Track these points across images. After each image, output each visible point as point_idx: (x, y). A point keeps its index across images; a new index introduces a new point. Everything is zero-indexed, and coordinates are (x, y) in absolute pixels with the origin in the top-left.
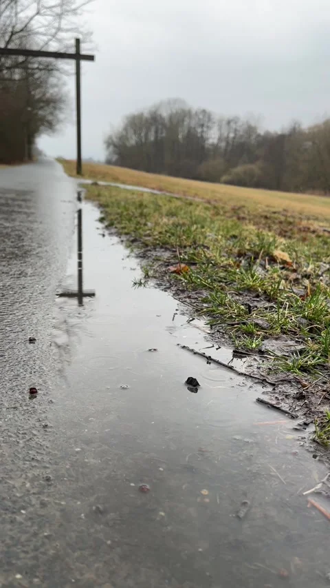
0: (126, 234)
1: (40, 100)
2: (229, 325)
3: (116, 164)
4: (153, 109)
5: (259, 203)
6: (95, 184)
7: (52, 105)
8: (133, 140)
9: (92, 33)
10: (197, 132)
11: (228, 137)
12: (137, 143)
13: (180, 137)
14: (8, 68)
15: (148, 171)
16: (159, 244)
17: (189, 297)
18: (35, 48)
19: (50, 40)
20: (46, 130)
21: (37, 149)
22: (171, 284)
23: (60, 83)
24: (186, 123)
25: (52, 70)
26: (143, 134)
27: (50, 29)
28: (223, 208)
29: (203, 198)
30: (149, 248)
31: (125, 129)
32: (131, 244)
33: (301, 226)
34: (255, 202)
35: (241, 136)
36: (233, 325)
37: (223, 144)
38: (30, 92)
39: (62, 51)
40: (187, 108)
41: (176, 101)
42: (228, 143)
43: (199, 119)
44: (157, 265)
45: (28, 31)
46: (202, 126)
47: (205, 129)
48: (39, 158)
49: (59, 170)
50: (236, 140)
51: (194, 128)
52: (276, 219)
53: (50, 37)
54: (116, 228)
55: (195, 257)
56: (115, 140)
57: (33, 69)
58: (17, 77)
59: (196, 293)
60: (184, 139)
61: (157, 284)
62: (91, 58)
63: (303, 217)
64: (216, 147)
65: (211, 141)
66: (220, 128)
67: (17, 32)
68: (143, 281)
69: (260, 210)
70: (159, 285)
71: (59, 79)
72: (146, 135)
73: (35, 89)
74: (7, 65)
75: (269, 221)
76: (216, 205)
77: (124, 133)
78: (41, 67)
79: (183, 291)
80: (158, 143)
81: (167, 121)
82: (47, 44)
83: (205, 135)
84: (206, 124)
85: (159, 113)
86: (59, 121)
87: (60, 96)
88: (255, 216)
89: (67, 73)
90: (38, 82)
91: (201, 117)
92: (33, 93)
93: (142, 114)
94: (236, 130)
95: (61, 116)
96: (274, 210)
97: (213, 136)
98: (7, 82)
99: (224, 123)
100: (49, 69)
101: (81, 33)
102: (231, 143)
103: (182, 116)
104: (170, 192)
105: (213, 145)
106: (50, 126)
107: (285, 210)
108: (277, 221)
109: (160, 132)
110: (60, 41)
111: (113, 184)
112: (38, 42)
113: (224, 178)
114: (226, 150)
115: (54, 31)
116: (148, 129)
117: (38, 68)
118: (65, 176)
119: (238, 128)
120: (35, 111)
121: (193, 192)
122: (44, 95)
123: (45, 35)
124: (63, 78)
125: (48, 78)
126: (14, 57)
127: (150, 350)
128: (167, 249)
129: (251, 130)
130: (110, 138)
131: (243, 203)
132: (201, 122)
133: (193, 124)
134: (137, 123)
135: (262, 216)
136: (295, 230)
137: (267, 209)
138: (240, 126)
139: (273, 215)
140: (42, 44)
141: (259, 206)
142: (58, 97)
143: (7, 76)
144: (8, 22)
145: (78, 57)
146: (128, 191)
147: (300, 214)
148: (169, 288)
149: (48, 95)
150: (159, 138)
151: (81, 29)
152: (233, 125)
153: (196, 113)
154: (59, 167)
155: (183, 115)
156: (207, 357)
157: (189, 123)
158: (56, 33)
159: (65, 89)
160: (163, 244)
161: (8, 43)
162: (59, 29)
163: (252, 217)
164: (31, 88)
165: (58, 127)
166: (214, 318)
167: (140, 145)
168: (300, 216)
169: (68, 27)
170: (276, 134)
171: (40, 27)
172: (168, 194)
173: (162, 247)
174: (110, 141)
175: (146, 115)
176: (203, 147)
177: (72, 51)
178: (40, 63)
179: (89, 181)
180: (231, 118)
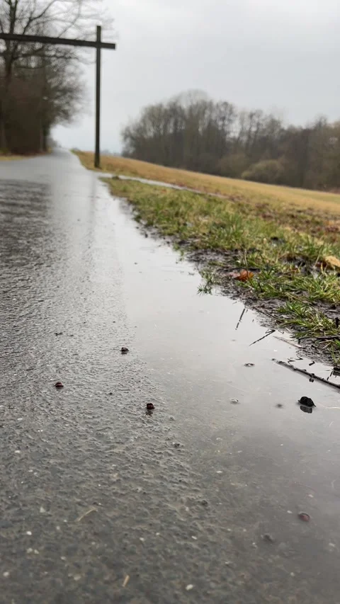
0: (170, 235)
1: (56, 89)
2: (318, 339)
3: (133, 156)
4: (173, 101)
5: (283, 201)
6: (116, 178)
7: (69, 94)
8: (151, 133)
9: (112, 20)
10: (218, 125)
11: (250, 131)
12: (155, 135)
13: (200, 130)
14: (25, 56)
15: (166, 165)
16: (209, 247)
17: (263, 307)
18: (53, 35)
19: (70, 27)
20: (62, 120)
21: (51, 140)
22: (238, 292)
23: (78, 71)
24: (206, 116)
25: (70, 58)
26: (161, 127)
27: (69, 16)
28: (247, 206)
29: (225, 195)
30: (200, 251)
31: (144, 120)
32: (178, 245)
33: (329, 227)
34: (278, 200)
35: (264, 131)
36: (323, 340)
37: (245, 139)
38: (46, 81)
39: (81, 39)
40: (208, 100)
41: (196, 92)
42: (249, 137)
43: (220, 111)
44: (215, 270)
45: (47, 17)
46: (223, 119)
47: (226, 122)
48: (55, 149)
49: (75, 162)
50: (258, 134)
51: (216, 121)
52: (303, 218)
53: (69, 24)
54: (156, 227)
55: (254, 263)
56: (132, 132)
57: (50, 56)
58: (33, 65)
59: (269, 303)
60: (204, 131)
61: (224, 291)
62: (112, 46)
63: (329, 217)
64: (237, 142)
65: (232, 135)
66: (242, 121)
67: (35, 18)
68: (208, 288)
69: (284, 208)
70: (227, 293)
71: (77, 67)
72: (165, 127)
73: (52, 77)
74: (23, 52)
75: (296, 221)
76: (241, 202)
77: (142, 125)
78: (58, 55)
79: (255, 300)
80: (177, 136)
81: (187, 113)
82: (65, 31)
83: (226, 128)
84: (227, 117)
85: (178, 104)
86: (75, 111)
87: (77, 85)
88: (281, 215)
89: (86, 62)
90: (55, 70)
91: (222, 109)
92: (49, 81)
93: (161, 106)
94: (258, 124)
95: (78, 106)
96: (299, 209)
97: (234, 130)
98: (23, 69)
99: (246, 116)
100: (66, 57)
101: (101, 19)
102: (252, 137)
103: (202, 108)
104: (191, 188)
105: (234, 139)
106: (66, 116)
107: (310, 209)
108: (304, 221)
109: (179, 124)
110: (79, 27)
111: (134, 179)
112: (55, 29)
113: (245, 174)
114: (247, 144)
115: (73, 18)
116: (167, 122)
117: (55, 56)
118: (82, 168)
119: (261, 122)
120: (51, 101)
121: (215, 188)
122: (61, 84)
123: (64, 21)
124: (82, 67)
125: (65, 65)
126: (31, 43)
127: (247, 365)
128: (218, 253)
129: (274, 124)
130: (127, 129)
131: (266, 201)
132: (223, 115)
133: (214, 116)
134: (156, 115)
135: (288, 215)
136: (323, 230)
137: (291, 207)
138: (263, 120)
139: (298, 214)
140: (60, 30)
141: (284, 204)
142: (75, 86)
143: (23, 63)
144: (26, 8)
145: (98, 45)
146: (151, 186)
147: (326, 213)
148: (238, 296)
149: (65, 84)
150: (178, 131)
151: (101, 16)
152: (255, 119)
153: (218, 106)
154: (75, 159)
155: (204, 107)
156: (310, 375)
157: (210, 116)
158: (75, 20)
159: (82, 78)
160: (214, 247)
161: (25, 29)
162: (79, 16)
163: (278, 216)
164: (47, 77)
165: (74, 117)
166: (299, 331)
167: (157, 138)
168: (326, 215)
169: (89, 13)
170: (301, 128)
171: (59, 13)
172: (190, 190)
173: (213, 251)
174: (128, 133)
175: (166, 106)
176: (223, 141)
177: (93, 38)
178: (57, 51)
179: (109, 175)
180: (254, 112)
